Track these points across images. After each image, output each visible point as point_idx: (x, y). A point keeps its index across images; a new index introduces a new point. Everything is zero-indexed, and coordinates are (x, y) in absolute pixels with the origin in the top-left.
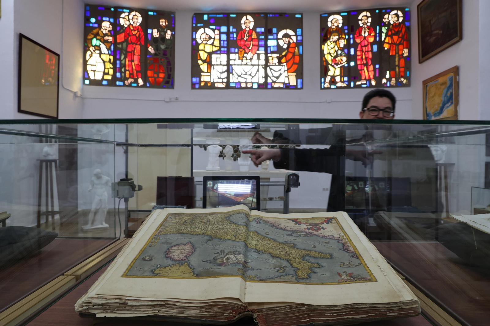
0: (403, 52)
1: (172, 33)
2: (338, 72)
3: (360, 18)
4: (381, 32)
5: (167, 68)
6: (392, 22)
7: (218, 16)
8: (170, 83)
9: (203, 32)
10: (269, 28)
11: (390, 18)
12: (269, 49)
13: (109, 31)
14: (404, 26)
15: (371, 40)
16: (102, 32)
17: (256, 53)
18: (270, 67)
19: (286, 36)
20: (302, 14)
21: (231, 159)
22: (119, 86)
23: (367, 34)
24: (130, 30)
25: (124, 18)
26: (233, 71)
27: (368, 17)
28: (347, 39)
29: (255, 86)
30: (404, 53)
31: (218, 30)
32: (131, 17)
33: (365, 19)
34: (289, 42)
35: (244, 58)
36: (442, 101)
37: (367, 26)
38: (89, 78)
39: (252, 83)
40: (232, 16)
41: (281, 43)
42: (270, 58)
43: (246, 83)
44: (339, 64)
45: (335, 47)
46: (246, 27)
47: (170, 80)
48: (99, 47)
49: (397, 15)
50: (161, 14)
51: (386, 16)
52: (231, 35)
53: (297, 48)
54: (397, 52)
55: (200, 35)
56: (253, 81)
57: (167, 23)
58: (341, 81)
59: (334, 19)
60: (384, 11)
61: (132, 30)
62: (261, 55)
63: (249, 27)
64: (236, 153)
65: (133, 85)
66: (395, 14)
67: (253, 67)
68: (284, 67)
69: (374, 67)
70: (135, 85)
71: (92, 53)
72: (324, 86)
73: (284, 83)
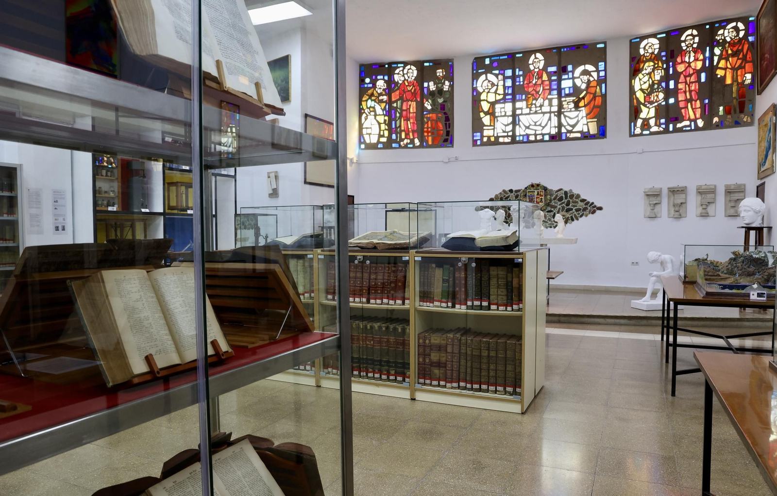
0: (744, 78)
1: (450, 84)
2: (652, 112)
3: (683, 38)
4: (712, 54)
5: (446, 124)
6: (728, 39)
7: (501, 58)
8: (449, 141)
9: (485, 79)
10: (563, 65)
11: (726, 34)
12: (563, 91)
13: (384, 90)
14: (746, 42)
15: (699, 65)
16: (377, 92)
17: (547, 98)
18: (565, 113)
19: (586, 72)
20: (605, 43)
22: (395, 148)
23: (692, 59)
24: (405, 86)
25: (398, 74)
26: (520, 122)
27: (694, 36)
28: (664, 69)
29: (547, 138)
30: (746, 79)
31: (501, 74)
32: (405, 71)
33: (689, 38)
34: (589, 80)
35: (534, 106)
36: (765, 147)
37: (693, 48)
38: (365, 142)
39: (543, 135)
40: (517, 55)
41: (578, 82)
42: (564, 103)
43: (536, 135)
44: (654, 103)
45: (649, 80)
46: (535, 68)
47: (449, 138)
48: (374, 108)
49: (736, 29)
50: (437, 63)
51: (721, 32)
52: (518, 79)
53: (598, 87)
54: (735, 80)
55: (481, 83)
56: (544, 132)
57: (444, 73)
58: (656, 125)
59: (648, 43)
60: (717, 25)
61: (407, 86)
62: (553, 100)
63: (538, 68)
65: (409, 146)
66: (732, 28)
67: (543, 116)
68: (583, 112)
69: (702, 103)
70: (411, 146)
71: (367, 115)
72: (634, 132)
73: (581, 132)
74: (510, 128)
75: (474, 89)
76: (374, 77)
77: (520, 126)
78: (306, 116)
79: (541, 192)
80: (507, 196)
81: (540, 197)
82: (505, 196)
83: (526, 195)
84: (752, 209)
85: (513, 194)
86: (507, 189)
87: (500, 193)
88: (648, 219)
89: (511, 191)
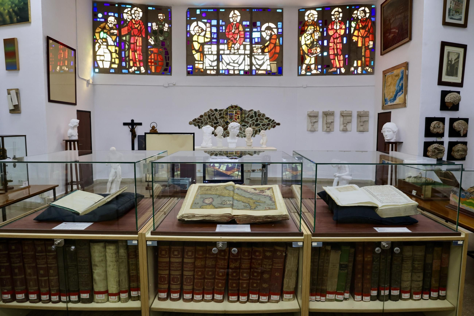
0: (369, 44)
1: (169, 26)
2: (313, 61)
3: (333, 13)
4: (350, 26)
5: (166, 57)
6: (360, 18)
7: (209, 10)
8: (168, 70)
9: (196, 25)
10: (254, 21)
11: (359, 14)
12: (253, 40)
13: (114, 25)
14: (370, 21)
15: (342, 32)
16: (108, 26)
17: (242, 44)
18: (255, 56)
20: (282, 9)
21: (222, 138)
22: (125, 73)
23: (338, 27)
24: (133, 24)
25: (127, 13)
26: (223, 60)
27: (339, 13)
28: (321, 32)
29: (242, 73)
30: (370, 45)
31: (209, 23)
32: (133, 12)
33: (337, 14)
34: (271, 34)
35: (233, 49)
36: (395, 90)
37: (339, 20)
38: (98, 67)
39: (240, 70)
40: (221, 10)
41: (264, 34)
43: (234, 70)
44: (314, 54)
45: (310, 38)
46: (234, 21)
47: (168, 68)
48: (106, 39)
49: (364, 11)
50: (159, 9)
51: (355, 12)
52: (221, 28)
53: (277, 40)
54: (363, 44)
55: (193, 28)
56: (240, 68)
57: (164, 17)
58: (315, 69)
59: (310, 13)
60: (353, 7)
61: (134, 24)
62: (247, 46)
63: (236, 21)
64: (226, 131)
65: (136, 72)
66: (362, 10)
67: (240, 56)
68: (267, 56)
69: (344, 57)
70: (138, 72)
71: (100, 45)
72: (301, 73)
73: (266, 70)
74: (215, 63)
75: (188, 32)
76: (106, 13)
77: (223, 63)
78: (48, 38)
79: (238, 111)
80: (213, 113)
81: (238, 115)
82: (211, 114)
83: (227, 114)
84: (392, 130)
85: (217, 112)
86: (213, 109)
87: (208, 112)
88: (310, 132)
89: (216, 110)
